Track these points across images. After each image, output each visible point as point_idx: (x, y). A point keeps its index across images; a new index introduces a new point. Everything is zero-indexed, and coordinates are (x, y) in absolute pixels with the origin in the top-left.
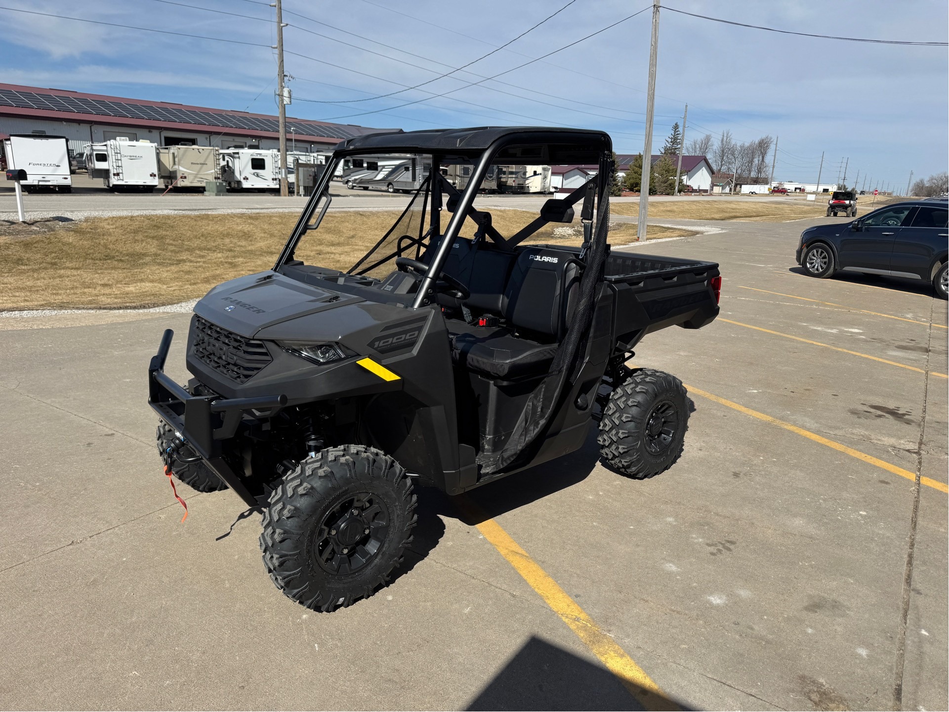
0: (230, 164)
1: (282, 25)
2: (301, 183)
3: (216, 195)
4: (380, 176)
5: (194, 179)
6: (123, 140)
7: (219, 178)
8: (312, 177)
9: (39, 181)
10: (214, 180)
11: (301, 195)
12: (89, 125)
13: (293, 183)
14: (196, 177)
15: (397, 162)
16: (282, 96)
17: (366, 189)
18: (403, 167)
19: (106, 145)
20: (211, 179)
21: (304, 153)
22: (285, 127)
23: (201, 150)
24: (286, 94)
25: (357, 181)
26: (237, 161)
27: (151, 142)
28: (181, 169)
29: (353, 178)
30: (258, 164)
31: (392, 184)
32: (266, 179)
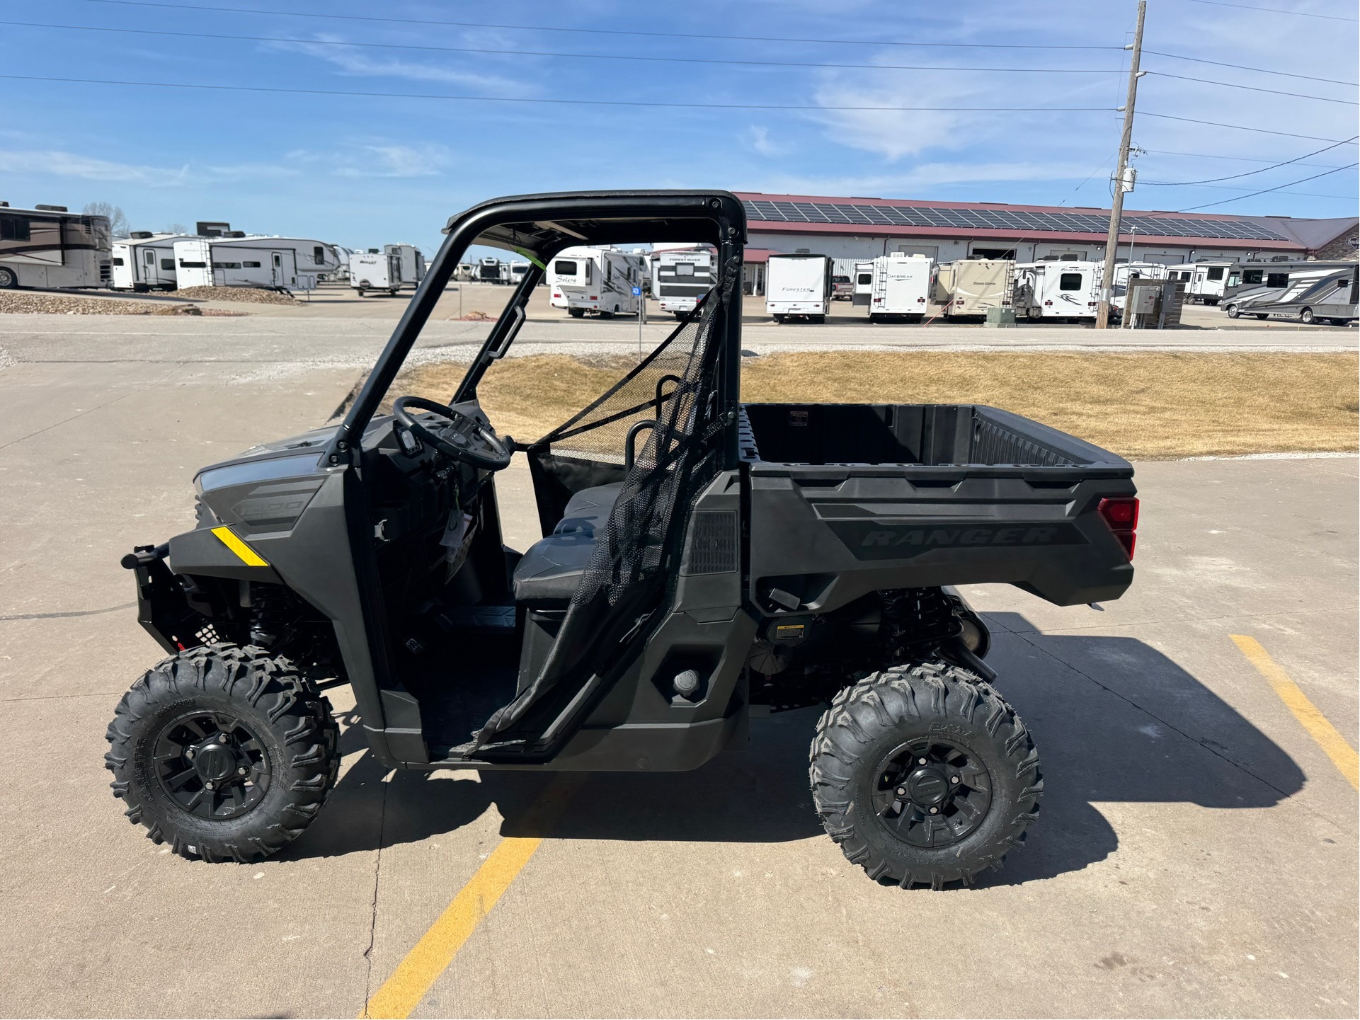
0: (1031, 284)
1: (1137, 74)
2: (1134, 310)
3: (999, 326)
4: (1289, 297)
5: (973, 305)
6: (898, 256)
7: (1008, 303)
8: (1153, 300)
9: (789, 309)
10: (1001, 306)
11: (1130, 328)
12: (884, 239)
13: (1122, 309)
14: (976, 302)
15: (1325, 273)
16: (1122, 180)
17: (1263, 317)
18: (1337, 280)
19: (873, 263)
20: (997, 304)
21: (1151, 265)
22: (1119, 226)
23: (989, 265)
24: (1127, 176)
25: (1247, 306)
26: (1040, 278)
27: (926, 257)
28: (960, 292)
29: (1241, 301)
30: (1071, 282)
31: (1311, 311)
32: (1080, 303)
